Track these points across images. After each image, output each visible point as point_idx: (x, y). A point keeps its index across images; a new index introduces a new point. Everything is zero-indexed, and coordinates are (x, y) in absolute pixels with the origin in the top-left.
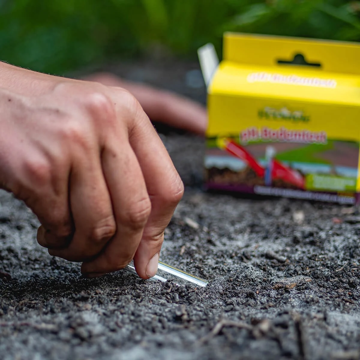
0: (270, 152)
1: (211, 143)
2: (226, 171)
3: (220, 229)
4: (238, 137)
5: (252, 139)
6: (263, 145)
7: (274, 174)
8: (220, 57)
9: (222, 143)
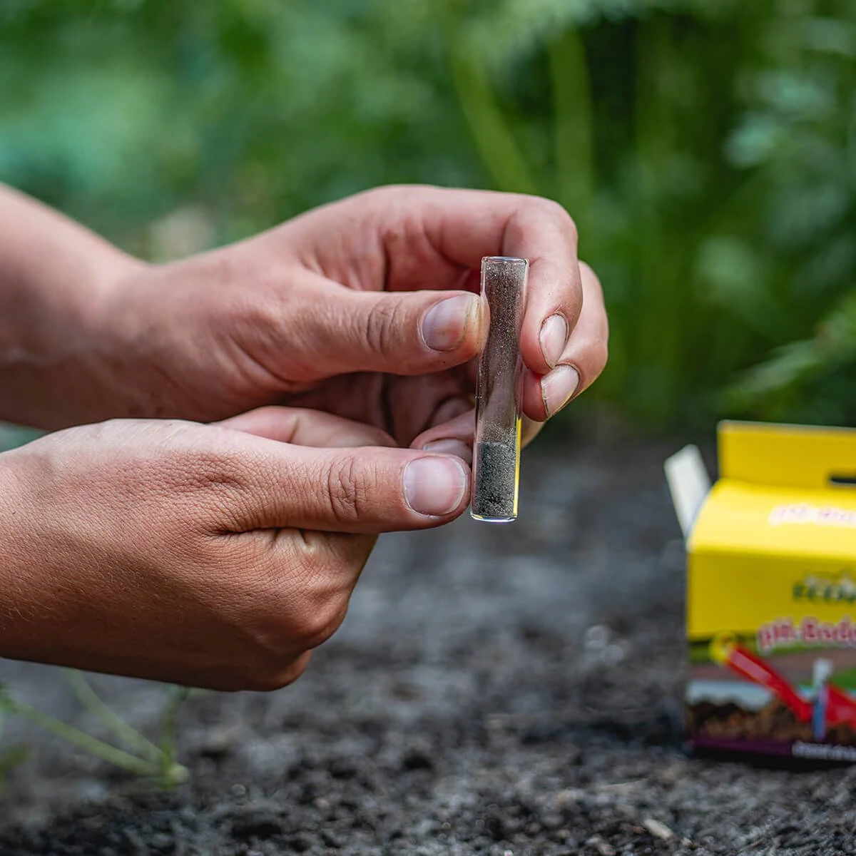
0: (822, 669)
1: (698, 653)
2: (730, 709)
3: (718, 839)
4: (753, 638)
5: (783, 642)
6: (807, 654)
7: (831, 715)
8: (713, 474)
9: (721, 653)
